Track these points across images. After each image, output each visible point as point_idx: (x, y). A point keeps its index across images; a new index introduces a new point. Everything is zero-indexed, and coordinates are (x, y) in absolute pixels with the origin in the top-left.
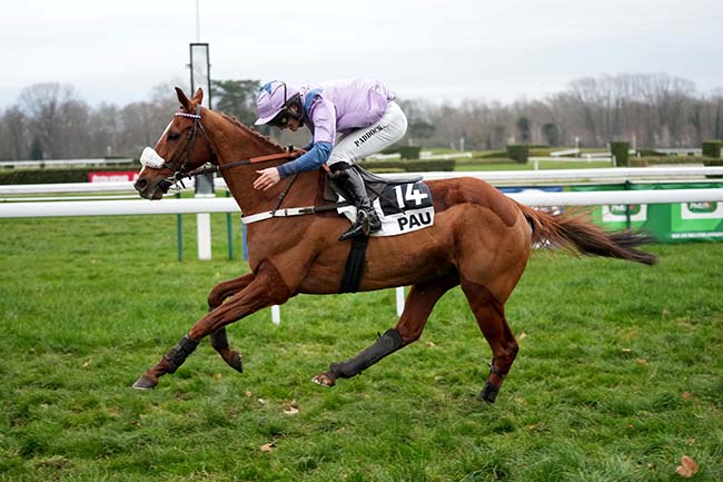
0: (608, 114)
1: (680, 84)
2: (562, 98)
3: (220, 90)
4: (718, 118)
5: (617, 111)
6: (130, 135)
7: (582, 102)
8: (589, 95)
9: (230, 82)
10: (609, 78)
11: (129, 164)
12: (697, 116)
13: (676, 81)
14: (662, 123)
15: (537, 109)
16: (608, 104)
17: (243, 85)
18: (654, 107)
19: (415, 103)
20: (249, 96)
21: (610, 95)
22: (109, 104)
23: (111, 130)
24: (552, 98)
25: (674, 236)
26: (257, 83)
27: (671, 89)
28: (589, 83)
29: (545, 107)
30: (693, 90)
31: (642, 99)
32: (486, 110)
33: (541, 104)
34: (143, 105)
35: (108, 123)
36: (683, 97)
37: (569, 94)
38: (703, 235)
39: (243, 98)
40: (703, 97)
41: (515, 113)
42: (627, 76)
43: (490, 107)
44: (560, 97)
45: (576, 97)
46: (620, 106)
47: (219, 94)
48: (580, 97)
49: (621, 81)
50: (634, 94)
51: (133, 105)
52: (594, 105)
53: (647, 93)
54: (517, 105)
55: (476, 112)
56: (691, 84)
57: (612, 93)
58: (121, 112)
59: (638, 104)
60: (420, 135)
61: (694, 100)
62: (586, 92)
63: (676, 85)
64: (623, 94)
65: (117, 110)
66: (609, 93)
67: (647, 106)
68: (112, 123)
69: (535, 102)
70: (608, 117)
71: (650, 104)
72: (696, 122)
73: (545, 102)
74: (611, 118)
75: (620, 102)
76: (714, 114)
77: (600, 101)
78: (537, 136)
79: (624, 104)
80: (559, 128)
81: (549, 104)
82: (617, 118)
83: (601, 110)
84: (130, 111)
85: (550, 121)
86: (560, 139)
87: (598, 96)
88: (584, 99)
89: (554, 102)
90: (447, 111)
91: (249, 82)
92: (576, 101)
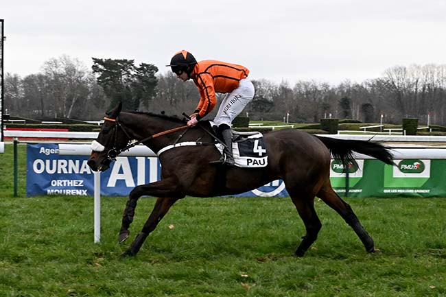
0: (415, 97)
2: (379, 83)
3: (101, 67)
5: (423, 94)
7: (395, 87)
8: (401, 82)
9: (109, 60)
10: (418, 67)
11: (23, 122)
15: (358, 91)
16: (416, 89)
17: (119, 64)
20: (124, 72)
23: (14, 95)
24: (371, 83)
25: (385, 191)
26: (131, 62)
28: (401, 70)
32: (316, 91)
34: (40, 77)
35: (11, 90)
37: (385, 80)
38: (411, 191)
39: (119, 74)
41: (340, 94)
42: (433, 66)
43: (319, 88)
45: (390, 82)
46: (426, 91)
47: (101, 70)
48: (393, 82)
49: (428, 70)
50: (438, 81)
54: (341, 87)
55: (308, 93)
57: (420, 80)
58: (22, 81)
60: (262, 110)
62: (398, 79)
64: (429, 81)
65: (19, 80)
66: (418, 80)
68: (15, 90)
70: (415, 100)
73: (364, 86)
74: (418, 100)
75: (427, 87)
77: (410, 86)
78: (356, 112)
79: (429, 89)
81: (368, 88)
82: (422, 102)
83: (411, 94)
84: (29, 81)
85: (368, 102)
86: (375, 117)
87: (408, 81)
89: (373, 86)
90: (285, 90)
91: (125, 61)
92: (391, 86)
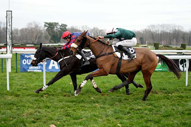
1: (179, 27)
3: (47, 25)
4: (190, 37)
5: (161, 34)
6: (21, 37)
7: (151, 32)
8: (153, 30)
9: (50, 23)
10: (159, 25)
11: (20, 45)
12: (184, 36)
13: (178, 26)
14: (174, 38)
16: (159, 32)
17: (54, 24)
18: (171, 34)
19: (103, 30)
20: (55, 27)
21: (159, 30)
22: (16, 28)
23: (17, 35)
24: (143, 30)
26: (58, 23)
27: (177, 28)
28: (153, 26)
29: (141, 33)
30: (183, 29)
31: (168, 31)
33: (139, 32)
34: (26, 29)
36: (180, 31)
37: (148, 29)
39: (54, 28)
40: (186, 31)
42: (164, 24)
44: (145, 30)
45: (149, 30)
46: (162, 33)
47: (47, 26)
48: (150, 30)
49: (162, 26)
50: (166, 29)
51: (23, 28)
52: (155, 33)
53: (170, 29)
56: (182, 27)
57: (160, 29)
58: (19, 30)
59: (167, 32)
61: (183, 32)
62: (152, 29)
63: (178, 27)
64: (163, 30)
65: (18, 30)
66: (159, 29)
67: (170, 33)
68: (17, 33)
69: (138, 31)
71: (171, 33)
72: (183, 38)
73: (140, 31)
74: (159, 36)
75: (162, 32)
76: (189, 36)
77: (156, 31)
78: (138, 41)
79: (163, 32)
80: (144, 39)
81: (142, 32)
82: (161, 36)
83: (157, 34)
84: (22, 30)
85: (142, 37)
86: (144, 42)
87: (155, 30)
88: (152, 31)
89: (143, 31)
91: (56, 23)
